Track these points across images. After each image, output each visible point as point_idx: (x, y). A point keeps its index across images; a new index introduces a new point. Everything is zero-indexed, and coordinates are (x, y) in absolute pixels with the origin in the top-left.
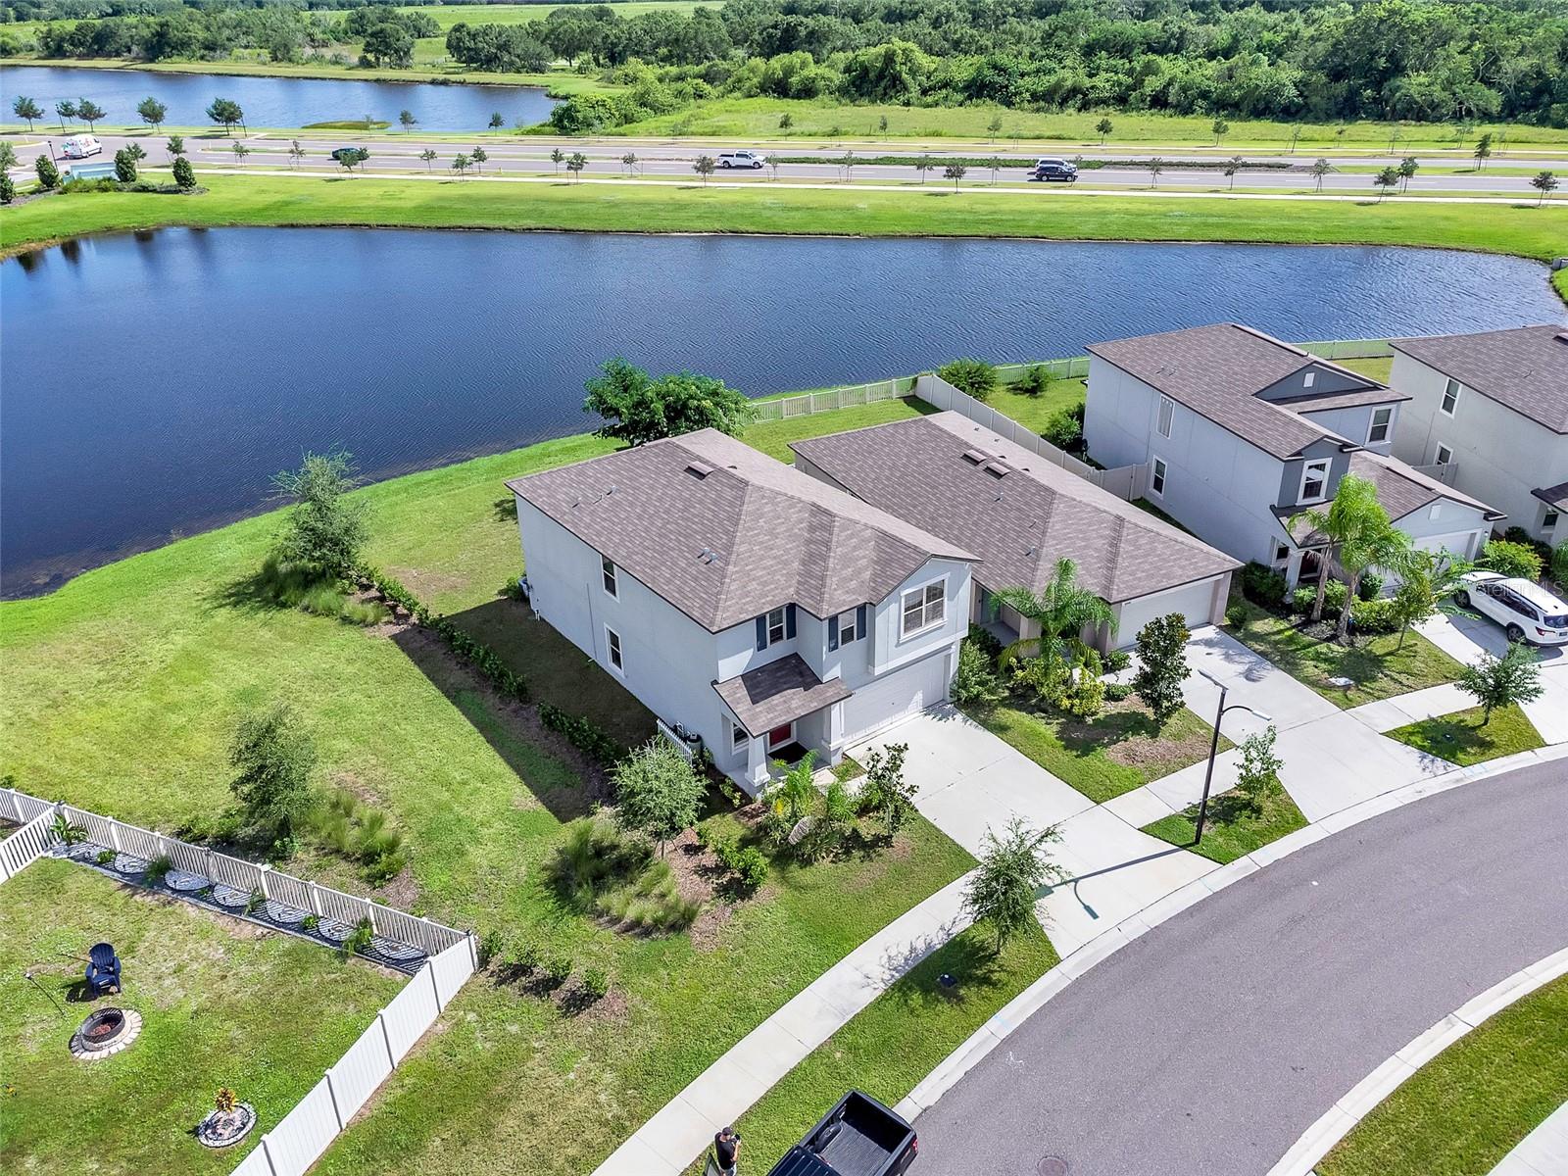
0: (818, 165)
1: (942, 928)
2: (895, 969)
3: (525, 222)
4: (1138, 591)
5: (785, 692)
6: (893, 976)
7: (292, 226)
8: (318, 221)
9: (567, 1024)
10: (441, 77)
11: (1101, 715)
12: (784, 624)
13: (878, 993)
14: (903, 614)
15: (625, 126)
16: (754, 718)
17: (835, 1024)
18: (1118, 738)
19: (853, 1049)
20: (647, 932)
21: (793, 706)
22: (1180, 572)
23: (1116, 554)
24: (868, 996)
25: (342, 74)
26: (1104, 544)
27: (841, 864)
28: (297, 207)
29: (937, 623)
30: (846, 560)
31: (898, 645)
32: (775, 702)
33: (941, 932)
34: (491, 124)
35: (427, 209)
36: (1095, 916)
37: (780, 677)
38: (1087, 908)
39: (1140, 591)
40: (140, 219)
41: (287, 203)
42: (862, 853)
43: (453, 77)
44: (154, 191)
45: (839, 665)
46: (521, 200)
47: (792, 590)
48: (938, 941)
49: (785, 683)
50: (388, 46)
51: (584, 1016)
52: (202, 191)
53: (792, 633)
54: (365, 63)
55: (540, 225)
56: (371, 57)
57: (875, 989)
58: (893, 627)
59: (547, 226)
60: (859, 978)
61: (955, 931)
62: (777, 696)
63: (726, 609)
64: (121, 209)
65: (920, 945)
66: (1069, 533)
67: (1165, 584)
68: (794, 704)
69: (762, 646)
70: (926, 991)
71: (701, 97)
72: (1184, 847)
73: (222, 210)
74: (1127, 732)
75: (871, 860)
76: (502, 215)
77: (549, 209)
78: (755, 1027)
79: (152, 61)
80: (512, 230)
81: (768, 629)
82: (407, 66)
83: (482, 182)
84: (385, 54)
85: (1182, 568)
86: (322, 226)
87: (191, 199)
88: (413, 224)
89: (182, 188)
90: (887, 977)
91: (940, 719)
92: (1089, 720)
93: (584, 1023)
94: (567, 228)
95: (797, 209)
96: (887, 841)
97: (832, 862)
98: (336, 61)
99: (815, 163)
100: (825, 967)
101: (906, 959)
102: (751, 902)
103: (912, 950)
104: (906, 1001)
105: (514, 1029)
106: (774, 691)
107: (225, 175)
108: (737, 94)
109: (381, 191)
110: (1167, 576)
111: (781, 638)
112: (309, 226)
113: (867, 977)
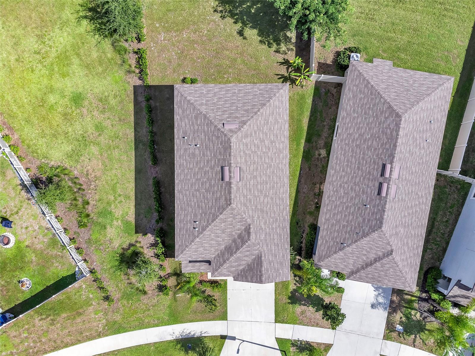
1: (201, 332)
2: (181, 335)
17: (157, 340)
18: (307, 304)
19: (157, 348)
21: (201, 268)
23: (372, 264)
24: (170, 338)
26: (373, 257)
30: (239, 259)
36: (238, 353)
38: (238, 350)
47: (214, 256)
48: (198, 334)
57: (173, 337)
60: (171, 333)
61: (203, 335)
63: (185, 254)
65: (192, 333)
70: (182, 346)
72: (281, 351)
74: (311, 305)
78: (141, 330)
90: (178, 336)
100: (166, 325)
101: (186, 335)
103: (190, 333)
104: (176, 345)
105: (91, 296)
113: (174, 333)
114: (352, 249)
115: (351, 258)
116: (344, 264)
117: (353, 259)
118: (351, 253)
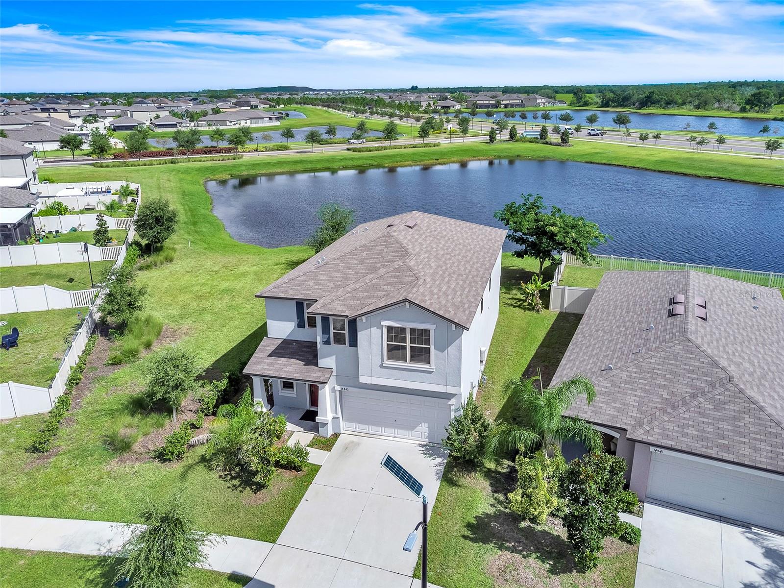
4: (670, 443)
5: (293, 360)
11: (539, 528)
13: (96, 553)
14: (385, 342)
16: (257, 364)
17: (54, 547)
18: (521, 551)
20: (109, 443)
21: (287, 370)
22: (747, 451)
24: (90, 550)
25: (727, 115)
29: (424, 366)
30: (370, 288)
31: (381, 366)
32: (280, 361)
34: (761, 131)
37: (302, 351)
39: (672, 443)
42: (238, 484)
44: (551, 144)
49: (300, 356)
51: (28, 455)
52: (570, 146)
54: (743, 110)
56: (748, 107)
58: (376, 348)
60: (107, 538)
62: (286, 359)
63: (279, 288)
64: (534, 150)
66: (658, 369)
69: (301, 325)
70: (105, 575)
74: (536, 553)
75: (234, 491)
79: (641, 108)
81: (306, 315)
84: (757, 105)
85: (755, 449)
87: (559, 149)
88: (648, 167)
89: (561, 144)
91: (425, 454)
92: (524, 524)
94: (734, 178)
96: (261, 488)
98: (728, 109)
104: (90, 570)
110: (725, 448)
113: (109, 541)
114: (628, 374)
115: (630, 392)
116: (613, 405)
117: (636, 396)
118: (626, 382)
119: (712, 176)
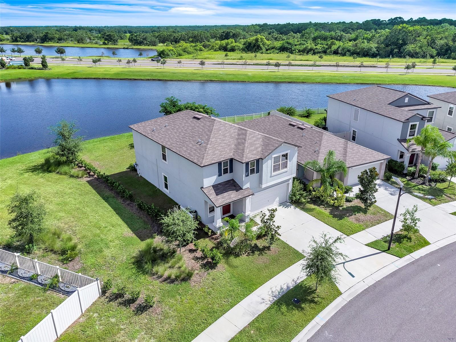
0: (236, 65)
1: (293, 280)
2: (275, 296)
3: (147, 77)
4: (355, 164)
5: (229, 192)
6: (274, 299)
7: (76, 78)
8: (84, 77)
9: (136, 318)
10: (126, 47)
11: (345, 207)
12: (228, 167)
13: (268, 306)
14: (273, 165)
15: (179, 57)
16: (217, 200)
17: (250, 319)
18: (352, 214)
19: (258, 329)
20: (172, 281)
21: (232, 197)
22: (369, 158)
23: (346, 152)
24: (264, 307)
25: (98, 46)
26: (342, 149)
27: (250, 257)
28: (78, 73)
29: (285, 170)
30: (251, 144)
31: (271, 177)
32: (225, 195)
33: (293, 282)
34: (139, 55)
35: (118, 74)
36: (353, 276)
38: (350, 273)
40: (30, 76)
41: (75, 72)
42: (259, 253)
43: (130, 47)
44: (35, 69)
45: (249, 183)
46: (146, 72)
47: (231, 154)
48: (292, 285)
49: (229, 189)
50: (111, 39)
51: (144, 315)
52: (50, 69)
53: (231, 171)
54: (104, 44)
55: (151, 79)
56: (106, 42)
57: (267, 304)
58: (269, 169)
59: (154, 79)
60: (260, 300)
61: (298, 282)
62: (226, 193)
63: (207, 159)
64: (24, 73)
65: (285, 287)
67: (364, 162)
68: (232, 196)
69: (220, 175)
70: (288, 305)
71: (201, 51)
72: (384, 251)
73: (55, 74)
74: (355, 212)
75: (262, 255)
76: (140, 76)
77: (154, 74)
78: (217, 319)
79: (43, 43)
80: (143, 80)
81: (223, 168)
82: (117, 44)
83: (135, 68)
84: (110, 41)
86: (85, 78)
87: (46, 71)
88: (113, 78)
89: (44, 68)
90: (271, 299)
91: (285, 208)
92: (341, 208)
93: (144, 318)
94: (160, 79)
95: (230, 75)
96: (268, 248)
97: (247, 256)
98: (96, 43)
99: (235, 65)
100: (245, 296)
101: (279, 293)
102: (215, 270)
103: (282, 289)
104: (280, 309)
105: (113, 320)
106: (224, 191)
107: (58, 66)
108: (212, 50)
109: (104, 70)
110: (365, 160)
111: (227, 172)
112: (81, 78)
113: (263, 299)
119: (149, 79)
